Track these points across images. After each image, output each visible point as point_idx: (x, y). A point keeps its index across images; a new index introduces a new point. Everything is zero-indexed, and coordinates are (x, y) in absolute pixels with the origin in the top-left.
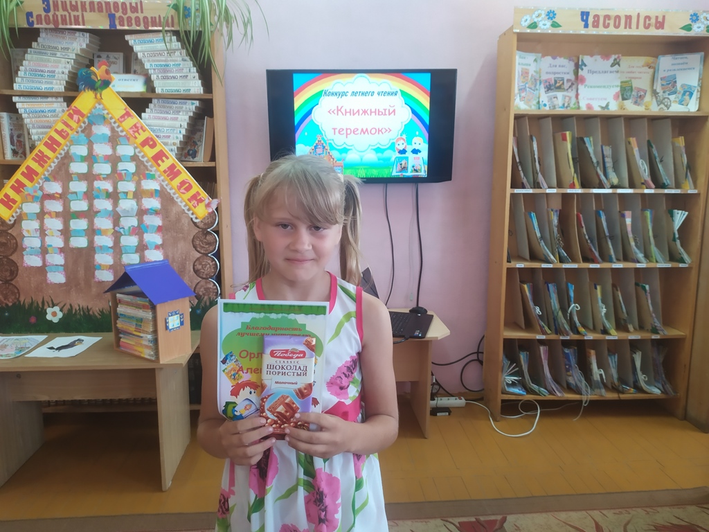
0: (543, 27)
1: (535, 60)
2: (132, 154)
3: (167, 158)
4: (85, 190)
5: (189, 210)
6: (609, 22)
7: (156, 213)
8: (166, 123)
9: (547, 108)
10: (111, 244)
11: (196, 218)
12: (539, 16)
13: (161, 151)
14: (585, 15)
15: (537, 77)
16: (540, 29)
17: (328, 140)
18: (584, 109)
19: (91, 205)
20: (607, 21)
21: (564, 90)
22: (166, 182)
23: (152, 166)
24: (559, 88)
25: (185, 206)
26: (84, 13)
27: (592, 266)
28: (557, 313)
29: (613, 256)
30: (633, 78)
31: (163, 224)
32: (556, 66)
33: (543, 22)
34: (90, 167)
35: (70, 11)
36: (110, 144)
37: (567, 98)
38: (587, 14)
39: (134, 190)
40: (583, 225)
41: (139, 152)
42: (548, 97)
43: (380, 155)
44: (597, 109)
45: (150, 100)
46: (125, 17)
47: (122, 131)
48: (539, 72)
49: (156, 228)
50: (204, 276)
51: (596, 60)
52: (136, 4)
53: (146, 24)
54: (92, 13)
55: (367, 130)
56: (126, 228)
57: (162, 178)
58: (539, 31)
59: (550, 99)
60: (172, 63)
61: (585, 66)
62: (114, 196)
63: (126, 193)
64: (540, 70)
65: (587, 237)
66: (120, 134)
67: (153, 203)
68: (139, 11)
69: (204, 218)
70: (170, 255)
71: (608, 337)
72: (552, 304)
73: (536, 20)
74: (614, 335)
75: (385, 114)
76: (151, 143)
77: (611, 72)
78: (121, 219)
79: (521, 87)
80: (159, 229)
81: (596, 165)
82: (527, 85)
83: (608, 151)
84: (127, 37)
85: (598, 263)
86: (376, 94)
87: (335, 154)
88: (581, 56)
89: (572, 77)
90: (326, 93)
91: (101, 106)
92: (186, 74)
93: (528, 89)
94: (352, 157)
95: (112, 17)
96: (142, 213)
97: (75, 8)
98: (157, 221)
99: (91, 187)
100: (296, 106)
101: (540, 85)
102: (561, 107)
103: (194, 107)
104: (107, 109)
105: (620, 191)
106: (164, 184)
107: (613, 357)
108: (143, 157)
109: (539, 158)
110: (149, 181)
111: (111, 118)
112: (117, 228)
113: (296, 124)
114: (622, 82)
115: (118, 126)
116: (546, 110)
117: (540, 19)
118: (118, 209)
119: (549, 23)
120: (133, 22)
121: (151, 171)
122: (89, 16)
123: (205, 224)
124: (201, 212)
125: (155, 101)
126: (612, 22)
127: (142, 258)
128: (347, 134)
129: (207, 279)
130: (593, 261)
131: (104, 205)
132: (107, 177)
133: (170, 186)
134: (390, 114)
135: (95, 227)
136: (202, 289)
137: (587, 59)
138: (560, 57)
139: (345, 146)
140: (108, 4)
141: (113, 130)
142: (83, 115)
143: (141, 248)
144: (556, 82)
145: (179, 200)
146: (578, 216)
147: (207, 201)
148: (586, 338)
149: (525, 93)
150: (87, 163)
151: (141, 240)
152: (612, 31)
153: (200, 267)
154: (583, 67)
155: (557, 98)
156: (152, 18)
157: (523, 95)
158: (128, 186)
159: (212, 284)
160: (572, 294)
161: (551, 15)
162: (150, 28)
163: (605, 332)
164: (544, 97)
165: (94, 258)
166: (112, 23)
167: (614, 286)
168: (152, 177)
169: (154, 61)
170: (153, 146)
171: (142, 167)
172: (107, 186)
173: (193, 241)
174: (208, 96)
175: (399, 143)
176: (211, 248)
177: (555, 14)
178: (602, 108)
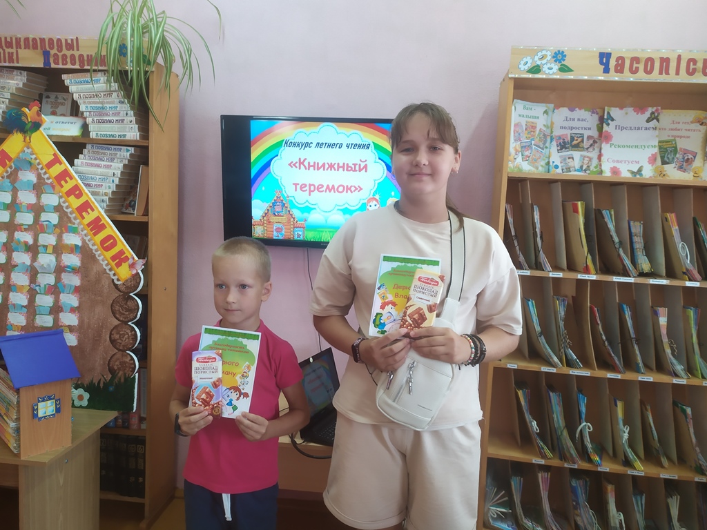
0: (547, 71)
1: (546, 112)
2: (56, 204)
3: (93, 210)
4: (5, 241)
5: (111, 270)
6: (637, 65)
7: (75, 271)
8: (99, 170)
9: (559, 171)
10: (25, 302)
11: (118, 280)
12: (543, 58)
13: (87, 202)
14: (604, 58)
15: (548, 132)
16: (545, 73)
17: (288, 196)
18: (607, 174)
19: (9, 258)
20: (635, 65)
21: (583, 149)
22: (89, 237)
23: (75, 218)
24: (577, 147)
25: (107, 265)
26: (19, 50)
27: (610, 375)
28: (561, 433)
29: (641, 365)
30: (678, 137)
31: (82, 284)
32: (574, 120)
33: (549, 65)
34: (12, 216)
35: (4, 48)
36: (35, 192)
37: (586, 160)
38: (608, 55)
39: (54, 244)
40: (599, 322)
41: (64, 202)
42: (561, 157)
43: (348, 216)
44: (625, 175)
45: (83, 146)
46: (60, 54)
47: (48, 179)
48: (551, 127)
49: (73, 288)
50: (121, 348)
51: (627, 114)
52: (72, 40)
53: (82, 62)
54: (27, 50)
55: (333, 186)
56: (42, 286)
57: (85, 232)
58: (544, 76)
59: (564, 160)
60: (108, 106)
61: (613, 120)
62: (33, 250)
63: (45, 247)
64: (552, 123)
65: (604, 338)
66: (47, 181)
67: (73, 260)
68: (75, 48)
69: (127, 281)
70: (86, 320)
71: (630, 472)
72: (555, 419)
73: (539, 63)
74: (640, 469)
75: (355, 170)
76: (77, 192)
77: (646, 129)
78: (39, 275)
79: (524, 144)
80: (77, 290)
81: (617, 246)
82: (533, 142)
83: (637, 228)
84: (64, 77)
85: (619, 372)
86: (344, 146)
87: (296, 213)
88: (606, 109)
89: (595, 133)
90: (288, 144)
91: (30, 151)
92: (122, 118)
93: (534, 147)
94: (314, 218)
95: (46, 55)
96: (60, 270)
97: (9, 45)
98: (76, 281)
99: (11, 237)
100: (253, 156)
101: (551, 142)
102: (578, 171)
103: (128, 154)
104: (36, 154)
105: (652, 281)
106: (87, 239)
107: (639, 498)
108: (67, 207)
109: (541, 232)
110: (71, 234)
111: (39, 164)
112: (33, 286)
113: (252, 177)
114: (660, 142)
115: (45, 173)
116: (558, 173)
117: (544, 61)
118: (35, 264)
119: (556, 67)
120: (68, 60)
121: (74, 224)
122: (23, 53)
123: (127, 287)
124: (124, 272)
125: (89, 146)
126: (641, 66)
127: (56, 320)
128: (310, 191)
129: (125, 351)
130: (613, 368)
131: (22, 258)
132: (29, 228)
133: (93, 242)
134: (360, 170)
135: (11, 283)
136: (117, 363)
137: (615, 112)
138: (580, 109)
139: (307, 204)
140: (42, 40)
141: (39, 177)
142: (10, 159)
143: (56, 310)
144: (572, 139)
145: (101, 258)
146: (591, 309)
147: (131, 261)
148: (599, 469)
149: (530, 151)
150: (10, 211)
151: (57, 300)
152: (641, 77)
153: (117, 337)
154: (610, 121)
155: (573, 158)
156: (88, 56)
157: (527, 153)
158: (48, 239)
159: (129, 358)
160: (583, 409)
161: (559, 56)
162: (86, 67)
163: (627, 463)
164: (556, 158)
165: (7, 316)
166: (47, 62)
167: (642, 403)
168: (75, 231)
169: (90, 103)
170: (79, 196)
171: (65, 219)
172: (28, 238)
173: (112, 306)
174: (144, 143)
175: (371, 204)
176: (132, 316)
177: (565, 56)
178: (632, 173)
